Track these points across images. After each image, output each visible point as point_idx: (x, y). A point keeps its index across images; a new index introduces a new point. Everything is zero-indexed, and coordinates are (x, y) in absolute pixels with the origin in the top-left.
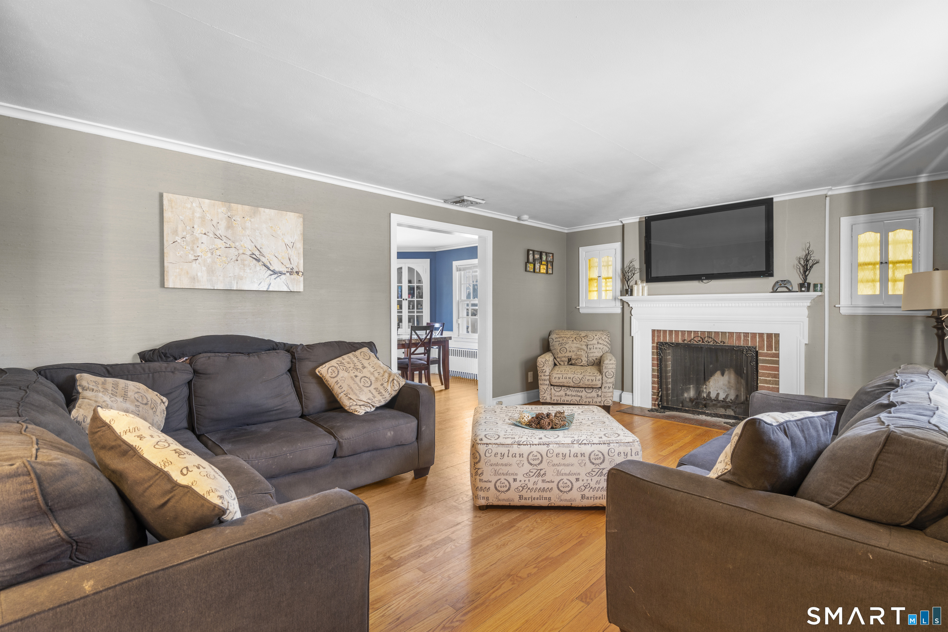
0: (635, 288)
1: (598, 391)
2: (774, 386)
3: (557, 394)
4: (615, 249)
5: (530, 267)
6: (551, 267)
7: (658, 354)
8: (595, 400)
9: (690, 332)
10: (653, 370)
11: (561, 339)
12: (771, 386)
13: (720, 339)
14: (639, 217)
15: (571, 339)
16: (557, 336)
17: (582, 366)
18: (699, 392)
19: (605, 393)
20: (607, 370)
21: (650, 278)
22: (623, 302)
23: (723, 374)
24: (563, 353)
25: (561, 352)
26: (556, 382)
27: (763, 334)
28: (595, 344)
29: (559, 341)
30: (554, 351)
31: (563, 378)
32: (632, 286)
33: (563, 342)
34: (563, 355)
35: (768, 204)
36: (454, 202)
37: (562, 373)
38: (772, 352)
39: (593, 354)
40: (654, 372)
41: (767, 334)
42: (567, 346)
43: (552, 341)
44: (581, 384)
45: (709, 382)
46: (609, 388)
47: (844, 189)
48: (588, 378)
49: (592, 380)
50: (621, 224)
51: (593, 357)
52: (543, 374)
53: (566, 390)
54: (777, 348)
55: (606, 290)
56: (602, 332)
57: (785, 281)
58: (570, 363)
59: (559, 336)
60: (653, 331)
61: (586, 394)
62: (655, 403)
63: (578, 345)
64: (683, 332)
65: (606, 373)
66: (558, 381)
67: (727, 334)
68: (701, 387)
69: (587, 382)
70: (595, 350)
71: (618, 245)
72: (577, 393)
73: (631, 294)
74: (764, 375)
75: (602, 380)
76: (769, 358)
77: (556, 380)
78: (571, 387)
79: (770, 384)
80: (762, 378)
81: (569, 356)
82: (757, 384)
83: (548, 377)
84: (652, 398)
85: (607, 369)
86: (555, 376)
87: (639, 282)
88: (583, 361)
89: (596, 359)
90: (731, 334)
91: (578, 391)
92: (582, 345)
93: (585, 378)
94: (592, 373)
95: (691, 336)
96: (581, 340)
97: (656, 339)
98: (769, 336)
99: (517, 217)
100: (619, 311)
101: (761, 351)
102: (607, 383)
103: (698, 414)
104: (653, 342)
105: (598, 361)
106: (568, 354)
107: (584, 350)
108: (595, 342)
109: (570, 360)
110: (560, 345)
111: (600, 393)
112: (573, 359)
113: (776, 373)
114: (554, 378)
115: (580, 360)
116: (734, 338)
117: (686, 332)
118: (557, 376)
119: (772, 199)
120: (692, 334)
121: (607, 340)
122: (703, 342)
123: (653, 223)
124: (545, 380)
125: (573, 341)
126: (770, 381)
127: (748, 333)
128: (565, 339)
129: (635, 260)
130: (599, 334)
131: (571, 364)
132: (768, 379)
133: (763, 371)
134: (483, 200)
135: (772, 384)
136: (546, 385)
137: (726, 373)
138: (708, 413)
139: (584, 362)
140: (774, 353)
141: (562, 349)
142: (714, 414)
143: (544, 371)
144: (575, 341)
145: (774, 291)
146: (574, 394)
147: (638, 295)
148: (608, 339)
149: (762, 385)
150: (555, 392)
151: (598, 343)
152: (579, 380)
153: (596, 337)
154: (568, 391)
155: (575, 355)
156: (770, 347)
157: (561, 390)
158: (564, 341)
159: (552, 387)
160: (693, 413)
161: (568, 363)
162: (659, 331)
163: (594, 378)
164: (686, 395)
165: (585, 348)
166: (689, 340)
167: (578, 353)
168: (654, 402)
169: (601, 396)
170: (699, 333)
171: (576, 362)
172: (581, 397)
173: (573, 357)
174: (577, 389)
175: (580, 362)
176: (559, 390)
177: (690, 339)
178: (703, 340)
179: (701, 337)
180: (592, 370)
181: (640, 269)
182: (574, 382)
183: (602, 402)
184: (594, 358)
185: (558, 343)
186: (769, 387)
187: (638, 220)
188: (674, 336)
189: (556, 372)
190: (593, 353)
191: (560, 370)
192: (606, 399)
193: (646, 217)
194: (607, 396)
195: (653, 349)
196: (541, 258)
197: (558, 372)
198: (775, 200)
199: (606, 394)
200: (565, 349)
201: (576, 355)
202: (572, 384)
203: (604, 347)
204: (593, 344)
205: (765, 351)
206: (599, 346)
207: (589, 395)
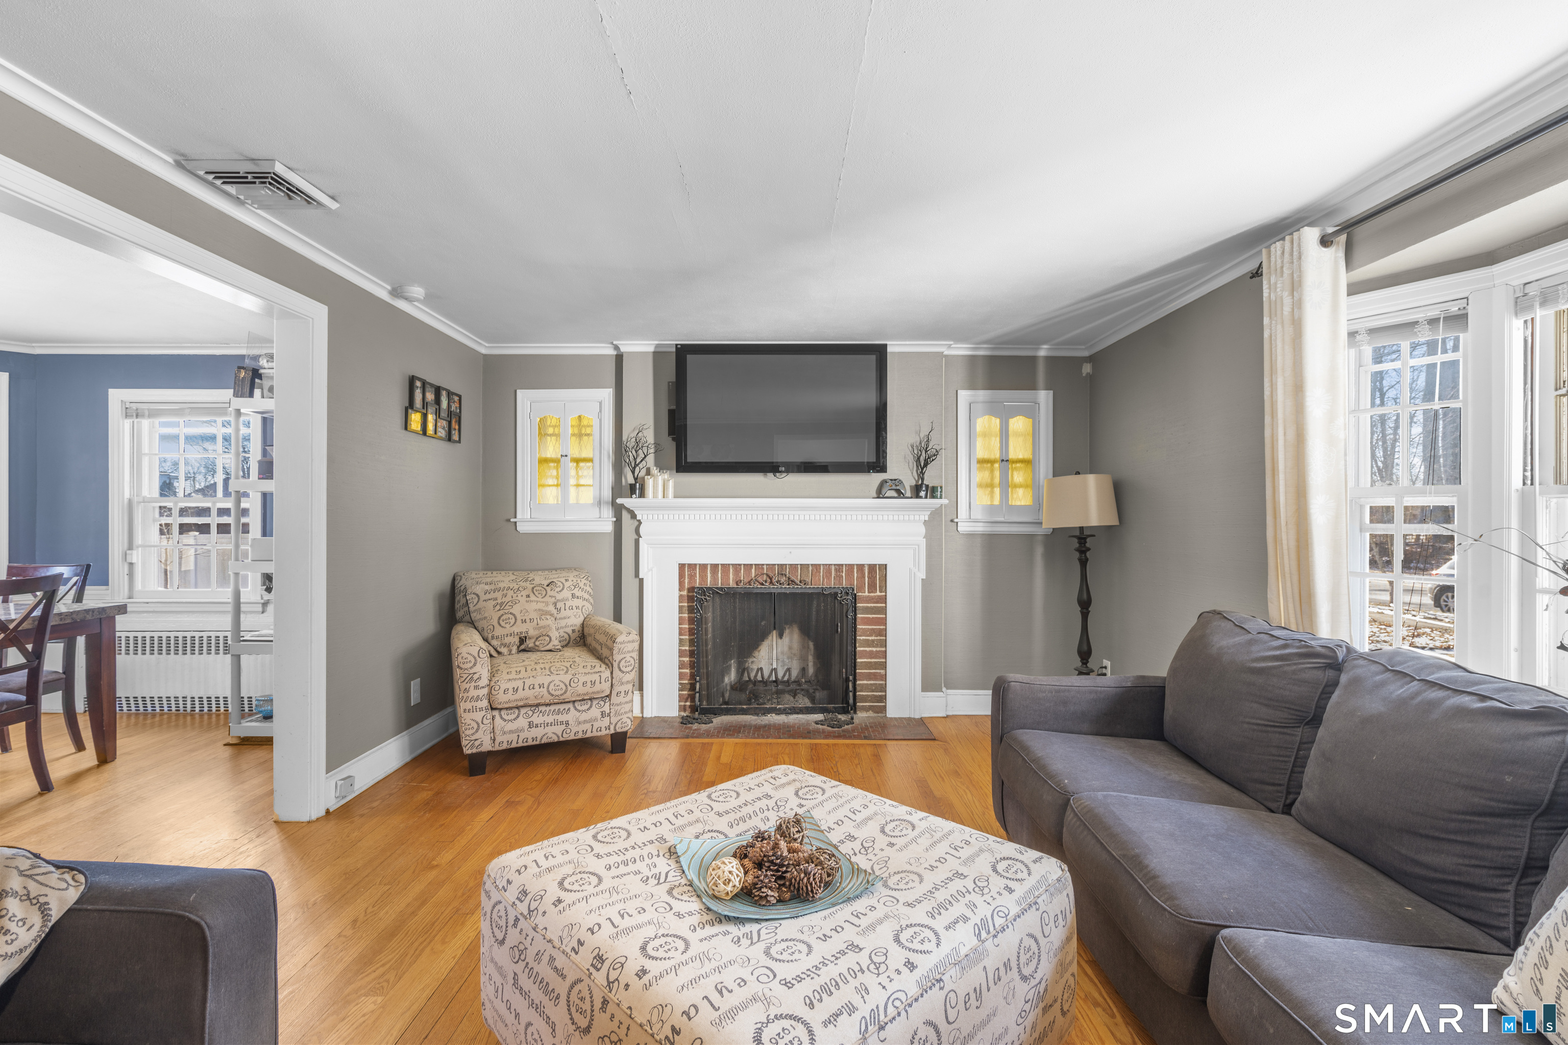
0: (650, 482)
1: (602, 703)
2: (878, 649)
3: (510, 726)
4: (601, 403)
5: (415, 419)
6: (457, 427)
7: (691, 610)
8: (596, 725)
9: (748, 567)
10: (681, 641)
11: (498, 595)
12: (874, 649)
13: (799, 577)
14: (657, 342)
15: (524, 593)
16: (487, 587)
17: (550, 651)
18: (742, 670)
19: (618, 705)
20: (622, 656)
21: (684, 466)
22: (618, 510)
23: (781, 636)
24: (508, 626)
25: (503, 624)
26: (509, 701)
27: (863, 565)
28: (567, 599)
29: (496, 599)
30: (481, 624)
31: (526, 687)
32: (643, 478)
33: (506, 600)
34: (508, 632)
35: (880, 352)
36: (219, 175)
37: (521, 676)
38: (875, 594)
39: (566, 621)
40: (683, 646)
41: (869, 565)
42: (516, 610)
43: (475, 601)
44: (568, 696)
45: (759, 651)
46: (626, 693)
47: (961, 350)
48: (583, 679)
49: (593, 683)
50: (613, 352)
51: (566, 626)
52: (473, 684)
53: (530, 713)
54: (884, 588)
55: (578, 486)
56: (576, 573)
57: (895, 480)
58: (523, 647)
59: (493, 587)
60: (682, 567)
61: (578, 714)
62: (685, 706)
63: (541, 606)
64: (737, 567)
65: (620, 662)
66: (513, 698)
67: (810, 568)
68: (746, 662)
69: (581, 690)
70: (568, 613)
71: (607, 395)
72: (556, 717)
73: (642, 495)
74: (865, 632)
75: (612, 678)
76: (872, 605)
77: (510, 696)
78: (542, 705)
79: (874, 647)
80: (862, 638)
81: (521, 633)
82: (855, 648)
83: (485, 691)
84: (680, 696)
85: (622, 653)
86: (504, 686)
87: (654, 470)
88: (553, 638)
89: (573, 631)
90: (817, 567)
91: (559, 712)
92: (547, 604)
93: (576, 680)
94: (589, 667)
95: (750, 572)
96: (544, 593)
97: (686, 581)
98: (872, 567)
99: (389, 288)
100: (608, 527)
101: (860, 594)
102: (622, 684)
103: (764, 714)
104: (681, 588)
105: (577, 634)
106: (520, 628)
107: (552, 615)
108: (566, 594)
109: (522, 641)
110: (498, 607)
111: (606, 709)
112: (530, 638)
113: (882, 627)
114: (502, 691)
115: (547, 639)
116: (821, 574)
117: (742, 566)
118: (510, 685)
119: (885, 346)
120: (753, 570)
121: (588, 589)
122: (771, 583)
123: (690, 358)
124: (478, 699)
125: (528, 596)
126: (873, 641)
127: (842, 565)
128: (511, 593)
129: (645, 427)
130: (571, 576)
131: (524, 650)
132: (870, 638)
133: (864, 627)
134: (333, 198)
135: (877, 646)
136: (481, 710)
137: (787, 632)
138: (780, 708)
139: (555, 643)
140: (878, 596)
141: (504, 617)
142: (790, 709)
143: (476, 677)
144: (533, 598)
145: (879, 494)
146: (550, 719)
147: (655, 496)
148: (590, 586)
149: (862, 649)
150: (503, 723)
151: (573, 596)
152: (564, 688)
153: (567, 584)
154: (536, 715)
155: (535, 629)
156: (872, 588)
157: (518, 717)
158: (508, 598)
159: (496, 713)
160: (756, 712)
161: (518, 647)
162: (692, 567)
163: (596, 677)
164: (726, 680)
165: (551, 608)
166: (746, 580)
167: (541, 623)
168: (682, 704)
169: (609, 715)
170: (765, 567)
171: (537, 643)
172: (567, 723)
173: (532, 633)
174: (557, 707)
175: (546, 643)
176: (513, 716)
177: (750, 579)
178: (771, 579)
179: (767, 575)
180: (580, 658)
181: (657, 445)
182: (553, 692)
183: (612, 727)
184: (569, 630)
185: (493, 603)
186: (872, 651)
187: (652, 349)
188: (720, 575)
189: (505, 676)
190: (565, 618)
191: (513, 670)
192: (619, 718)
193: (677, 345)
194: (622, 711)
195: (680, 602)
196: (438, 401)
197: (511, 677)
198: (889, 349)
199: (619, 708)
200: (511, 616)
201: (538, 627)
202: (547, 698)
203: (585, 603)
204: (562, 600)
205: (867, 594)
206: (577, 602)
207: (584, 716)
